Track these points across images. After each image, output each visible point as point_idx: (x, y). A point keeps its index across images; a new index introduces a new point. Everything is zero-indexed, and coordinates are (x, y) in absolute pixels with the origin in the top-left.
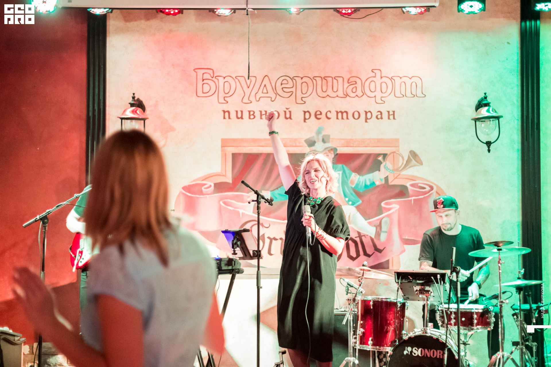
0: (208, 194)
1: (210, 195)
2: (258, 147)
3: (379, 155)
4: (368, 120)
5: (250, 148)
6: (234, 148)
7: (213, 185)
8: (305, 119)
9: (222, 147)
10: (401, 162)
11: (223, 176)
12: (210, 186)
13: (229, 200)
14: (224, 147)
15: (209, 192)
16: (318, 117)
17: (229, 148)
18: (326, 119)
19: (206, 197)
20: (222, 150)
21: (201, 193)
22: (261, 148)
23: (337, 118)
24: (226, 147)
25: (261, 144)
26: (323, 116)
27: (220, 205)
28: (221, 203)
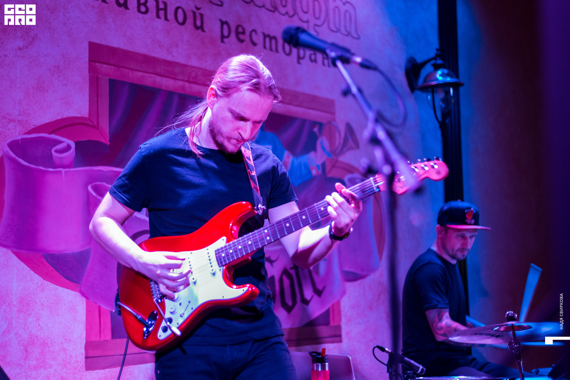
0: (64, 167)
1: (67, 169)
2: (153, 75)
3: (314, 123)
4: (301, 61)
5: (140, 74)
6: (112, 67)
7: (73, 144)
8: (223, 37)
9: (90, 61)
10: (338, 141)
11: (93, 126)
12: (68, 148)
13: (105, 184)
14: (95, 62)
15: (66, 162)
16: (242, 37)
17: (105, 66)
18: (250, 45)
19: (61, 172)
20: (92, 69)
21: (49, 161)
22: (158, 79)
23: (265, 47)
24: (99, 62)
25: (159, 70)
26: (246, 37)
27: (88, 193)
28: (90, 188)
